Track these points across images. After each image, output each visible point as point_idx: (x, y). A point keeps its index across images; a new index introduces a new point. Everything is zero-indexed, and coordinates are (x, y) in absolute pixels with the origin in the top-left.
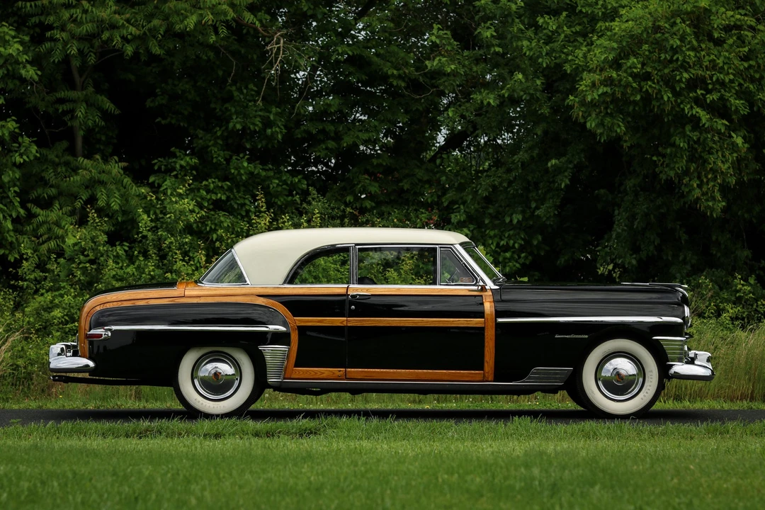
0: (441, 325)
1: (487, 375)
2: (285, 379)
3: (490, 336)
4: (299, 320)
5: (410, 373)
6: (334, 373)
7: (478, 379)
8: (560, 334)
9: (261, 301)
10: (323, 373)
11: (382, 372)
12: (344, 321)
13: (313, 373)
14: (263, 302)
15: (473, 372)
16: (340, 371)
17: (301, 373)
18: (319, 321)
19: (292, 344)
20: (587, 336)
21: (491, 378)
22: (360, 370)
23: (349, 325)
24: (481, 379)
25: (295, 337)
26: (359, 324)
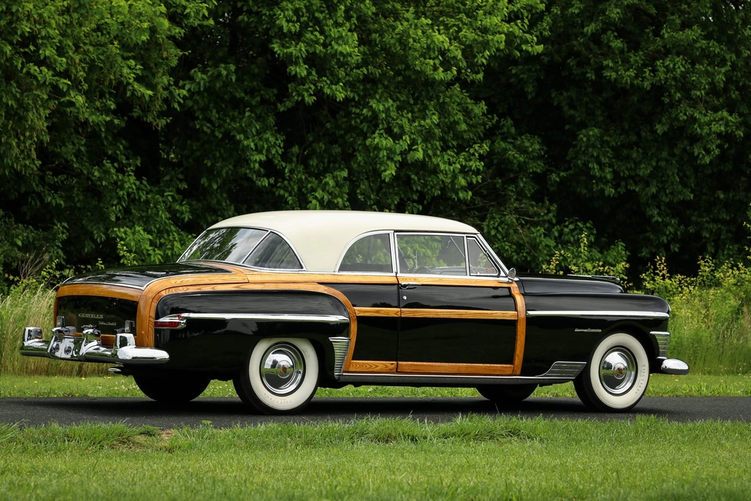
0: (482, 318)
1: (515, 368)
2: (344, 372)
3: (521, 329)
4: (359, 311)
5: (453, 367)
6: (387, 366)
7: (508, 373)
8: (579, 328)
9: (322, 289)
10: (377, 366)
11: (429, 365)
12: (398, 312)
13: (368, 366)
14: (325, 290)
15: (505, 365)
16: (392, 364)
17: (358, 366)
18: (377, 312)
19: (351, 336)
20: (600, 331)
21: (519, 372)
22: (410, 363)
23: (402, 316)
24: (511, 372)
25: (354, 328)
26: (411, 315)
